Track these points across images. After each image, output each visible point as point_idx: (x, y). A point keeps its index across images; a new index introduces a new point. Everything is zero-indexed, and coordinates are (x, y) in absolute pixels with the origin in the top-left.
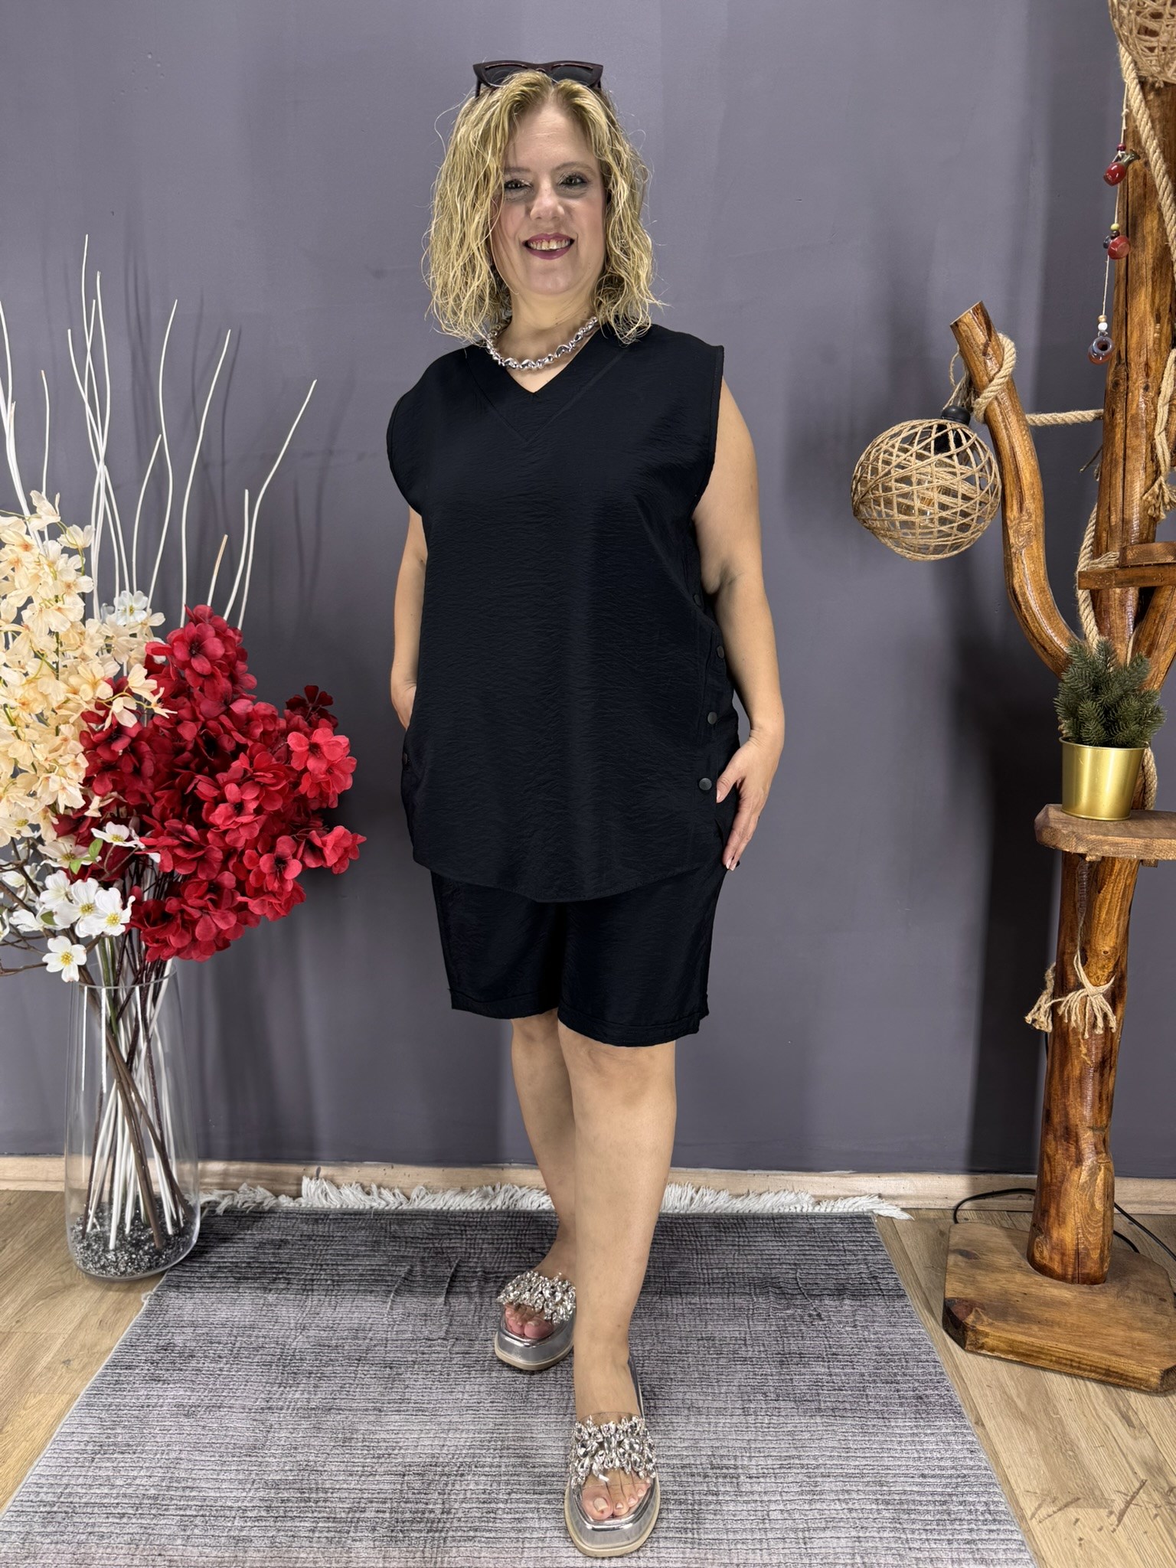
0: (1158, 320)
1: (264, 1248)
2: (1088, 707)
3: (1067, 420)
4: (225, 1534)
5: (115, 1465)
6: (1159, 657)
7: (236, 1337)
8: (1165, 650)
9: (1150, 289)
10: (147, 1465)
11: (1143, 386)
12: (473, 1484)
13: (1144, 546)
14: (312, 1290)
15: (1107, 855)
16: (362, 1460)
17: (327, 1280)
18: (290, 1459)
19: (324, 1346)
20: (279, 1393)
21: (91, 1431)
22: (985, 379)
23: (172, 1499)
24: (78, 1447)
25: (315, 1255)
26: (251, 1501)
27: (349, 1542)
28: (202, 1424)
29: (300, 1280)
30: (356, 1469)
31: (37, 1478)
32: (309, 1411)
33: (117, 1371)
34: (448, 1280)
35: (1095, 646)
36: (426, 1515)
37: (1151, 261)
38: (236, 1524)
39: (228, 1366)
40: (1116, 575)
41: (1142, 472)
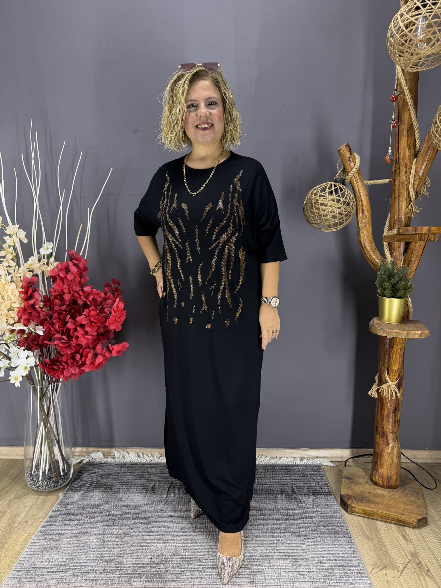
0: (409, 149)
1: (103, 477)
2: (387, 284)
3: (379, 183)
4: (89, 579)
5: (50, 554)
6: (412, 266)
7: (93, 509)
8: (414, 263)
9: (407, 138)
10: (62, 554)
11: (405, 171)
12: (175, 562)
13: (405, 228)
14: (120, 492)
15: (394, 337)
16: (137, 553)
17: (125, 488)
18: (111, 552)
19: (124, 512)
20: (108, 529)
21: (42, 542)
22: (350, 169)
23: (70, 566)
24: (37, 548)
25: (120, 479)
26: (98, 567)
27: (132, 582)
28: (81, 540)
29: (115, 488)
30: (134, 556)
31: (23, 558)
32: (118, 535)
33: (51, 521)
34: (168, 489)
35: (389, 262)
36: (159, 573)
37: (407, 128)
38: (93, 575)
39: (90, 519)
40: (396, 237)
41: (405, 201)
